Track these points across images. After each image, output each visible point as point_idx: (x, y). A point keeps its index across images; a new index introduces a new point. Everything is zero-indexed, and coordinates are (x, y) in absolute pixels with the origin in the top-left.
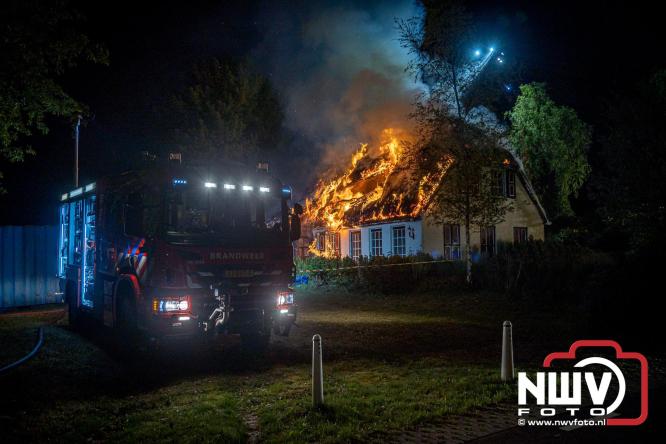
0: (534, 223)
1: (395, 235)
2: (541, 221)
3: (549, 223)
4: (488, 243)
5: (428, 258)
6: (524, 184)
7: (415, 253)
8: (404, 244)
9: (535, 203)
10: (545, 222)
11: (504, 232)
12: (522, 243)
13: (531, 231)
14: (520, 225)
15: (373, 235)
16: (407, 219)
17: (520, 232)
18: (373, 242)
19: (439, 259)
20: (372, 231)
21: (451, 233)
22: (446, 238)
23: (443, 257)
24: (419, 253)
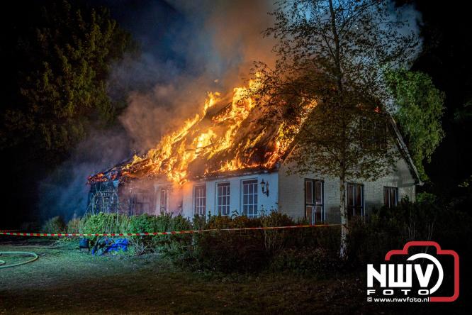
0: (405, 183)
1: (245, 192)
2: (412, 181)
3: (421, 184)
4: (355, 204)
5: (284, 220)
6: (395, 137)
7: (268, 213)
8: (256, 202)
9: (408, 162)
10: (417, 182)
11: (374, 190)
13: (402, 192)
14: (390, 185)
15: (220, 190)
16: (261, 170)
17: (390, 193)
18: (220, 198)
19: (299, 224)
20: (219, 185)
21: (314, 190)
22: (307, 196)
23: (304, 222)
24: (273, 213)
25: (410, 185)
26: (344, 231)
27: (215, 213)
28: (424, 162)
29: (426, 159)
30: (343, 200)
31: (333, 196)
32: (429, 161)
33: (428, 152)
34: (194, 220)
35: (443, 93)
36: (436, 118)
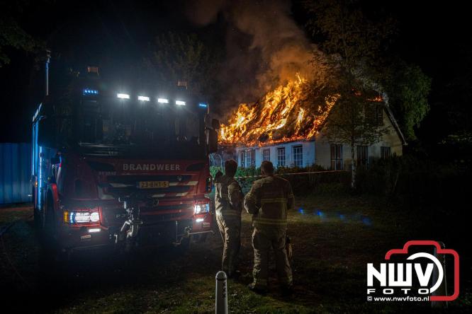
0: (395, 144)
1: (295, 152)
2: (400, 142)
3: (406, 144)
4: (362, 159)
5: (320, 168)
6: (388, 115)
7: (310, 165)
8: (302, 158)
10: (403, 143)
11: (375, 150)
12: (387, 159)
13: (393, 150)
14: (385, 145)
15: (279, 152)
16: (304, 141)
17: (385, 151)
18: (279, 157)
19: (328, 170)
20: (278, 149)
21: (336, 150)
22: (332, 154)
23: (331, 169)
24: (313, 165)
25: (398, 145)
26: (353, 173)
28: (415, 127)
29: (416, 124)
30: (353, 157)
31: (348, 155)
32: (419, 126)
33: (418, 120)
36: (424, 96)
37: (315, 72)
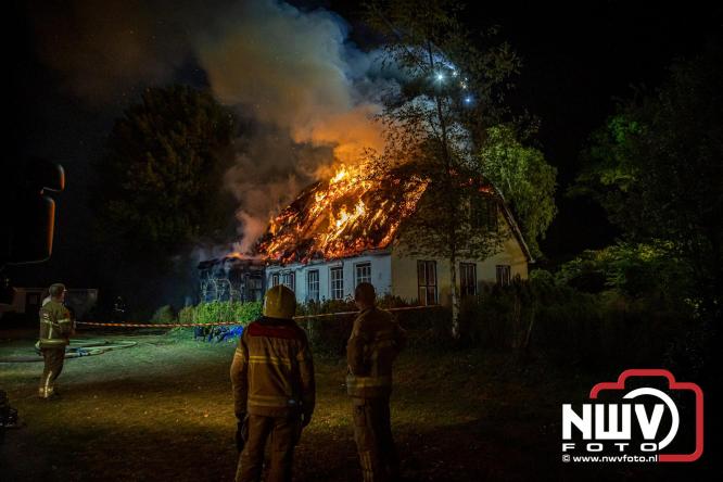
0: (516, 260)
1: (359, 274)
2: (523, 259)
3: (533, 261)
4: (468, 287)
5: (400, 303)
6: (506, 216)
9: (519, 240)
10: (528, 259)
11: (486, 272)
12: (505, 287)
13: (514, 272)
14: (503, 263)
15: (333, 273)
17: (503, 271)
18: (333, 282)
19: (413, 305)
20: (332, 269)
21: (426, 271)
22: (420, 278)
23: (418, 302)
24: (387, 296)
25: (522, 263)
26: (455, 311)
27: (329, 297)
28: (539, 238)
29: (540, 235)
30: (454, 280)
31: (446, 279)
32: (544, 237)
33: (543, 228)
34: (309, 305)
35: (555, 169)
36: (549, 194)
37: (386, 134)
